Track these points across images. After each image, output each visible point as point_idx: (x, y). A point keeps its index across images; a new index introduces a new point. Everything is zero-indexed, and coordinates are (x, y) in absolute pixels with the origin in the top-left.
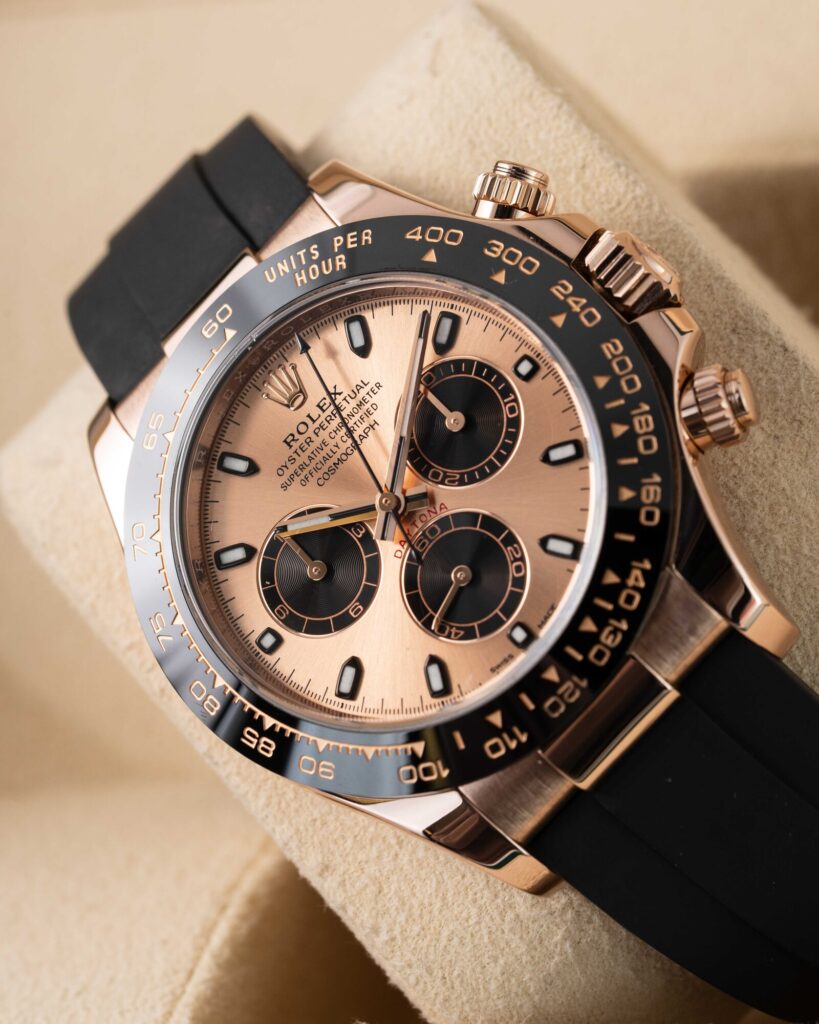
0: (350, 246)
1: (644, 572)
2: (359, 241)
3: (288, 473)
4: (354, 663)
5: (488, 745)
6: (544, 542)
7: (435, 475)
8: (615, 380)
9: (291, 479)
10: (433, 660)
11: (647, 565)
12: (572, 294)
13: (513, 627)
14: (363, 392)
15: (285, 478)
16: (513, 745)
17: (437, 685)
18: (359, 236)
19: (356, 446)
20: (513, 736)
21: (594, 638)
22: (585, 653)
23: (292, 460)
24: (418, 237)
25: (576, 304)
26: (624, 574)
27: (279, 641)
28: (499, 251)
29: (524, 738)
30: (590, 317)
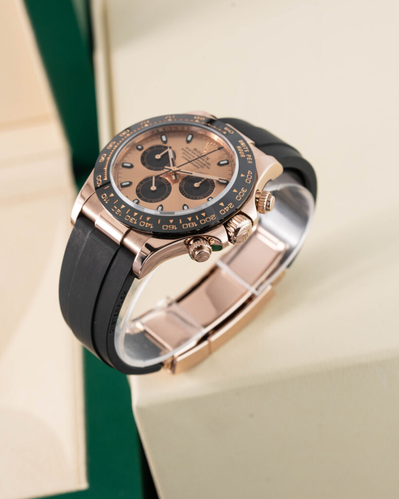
0: (248, 158)
1: (150, 226)
2: (249, 160)
3: (187, 150)
4: (132, 166)
5: (105, 194)
6: (161, 206)
7: (182, 182)
8: (204, 218)
9: (185, 150)
10: (131, 183)
11: (151, 227)
12: (229, 208)
13: (138, 200)
14: (208, 165)
15: (185, 149)
16: (105, 200)
17: (124, 184)
18: (250, 160)
19: (189, 162)
20: (107, 200)
21: (132, 216)
22: (128, 214)
23: (190, 150)
24: (249, 173)
25: (227, 209)
26: (149, 222)
27: (140, 150)
28: (244, 191)
29: (107, 202)
30: (223, 212)
